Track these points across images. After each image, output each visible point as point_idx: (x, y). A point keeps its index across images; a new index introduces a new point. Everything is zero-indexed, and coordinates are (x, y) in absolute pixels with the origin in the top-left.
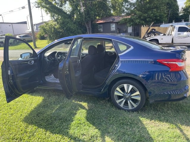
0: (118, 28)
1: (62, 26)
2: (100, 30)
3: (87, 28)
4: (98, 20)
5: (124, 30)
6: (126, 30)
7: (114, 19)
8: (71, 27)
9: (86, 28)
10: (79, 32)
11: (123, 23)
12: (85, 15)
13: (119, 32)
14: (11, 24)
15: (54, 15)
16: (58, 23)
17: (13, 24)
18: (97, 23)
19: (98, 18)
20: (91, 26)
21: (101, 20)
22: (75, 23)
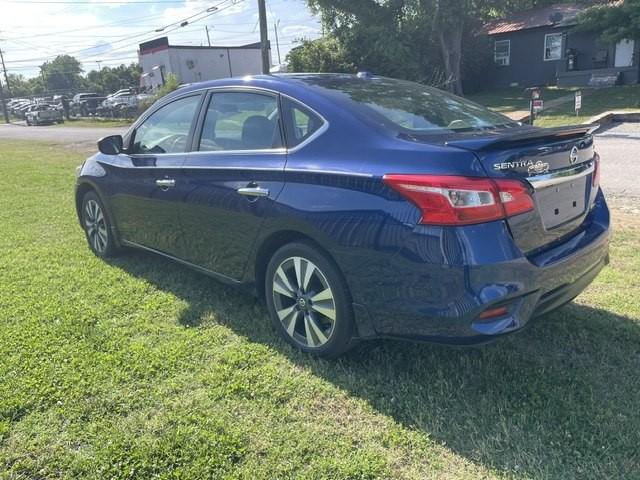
0: (573, 51)
1: (354, 51)
2: (500, 58)
3: (447, 53)
4: (496, 22)
5: (600, 57)
6: (607, 58)
7: (559, 17)
8: (386, 54)
9: (441, 55)
10: (411, 69)
11: (590, 28)
12: (440, 6)
13: (575, 65)
14: (225, 51)
15: (334, 15)
16: (342, 42)
17: (230, 50)
18: (490, 33)
19: (493, 13)
20: (462, 46)
21: (508, 21)
22: (399, 39)
